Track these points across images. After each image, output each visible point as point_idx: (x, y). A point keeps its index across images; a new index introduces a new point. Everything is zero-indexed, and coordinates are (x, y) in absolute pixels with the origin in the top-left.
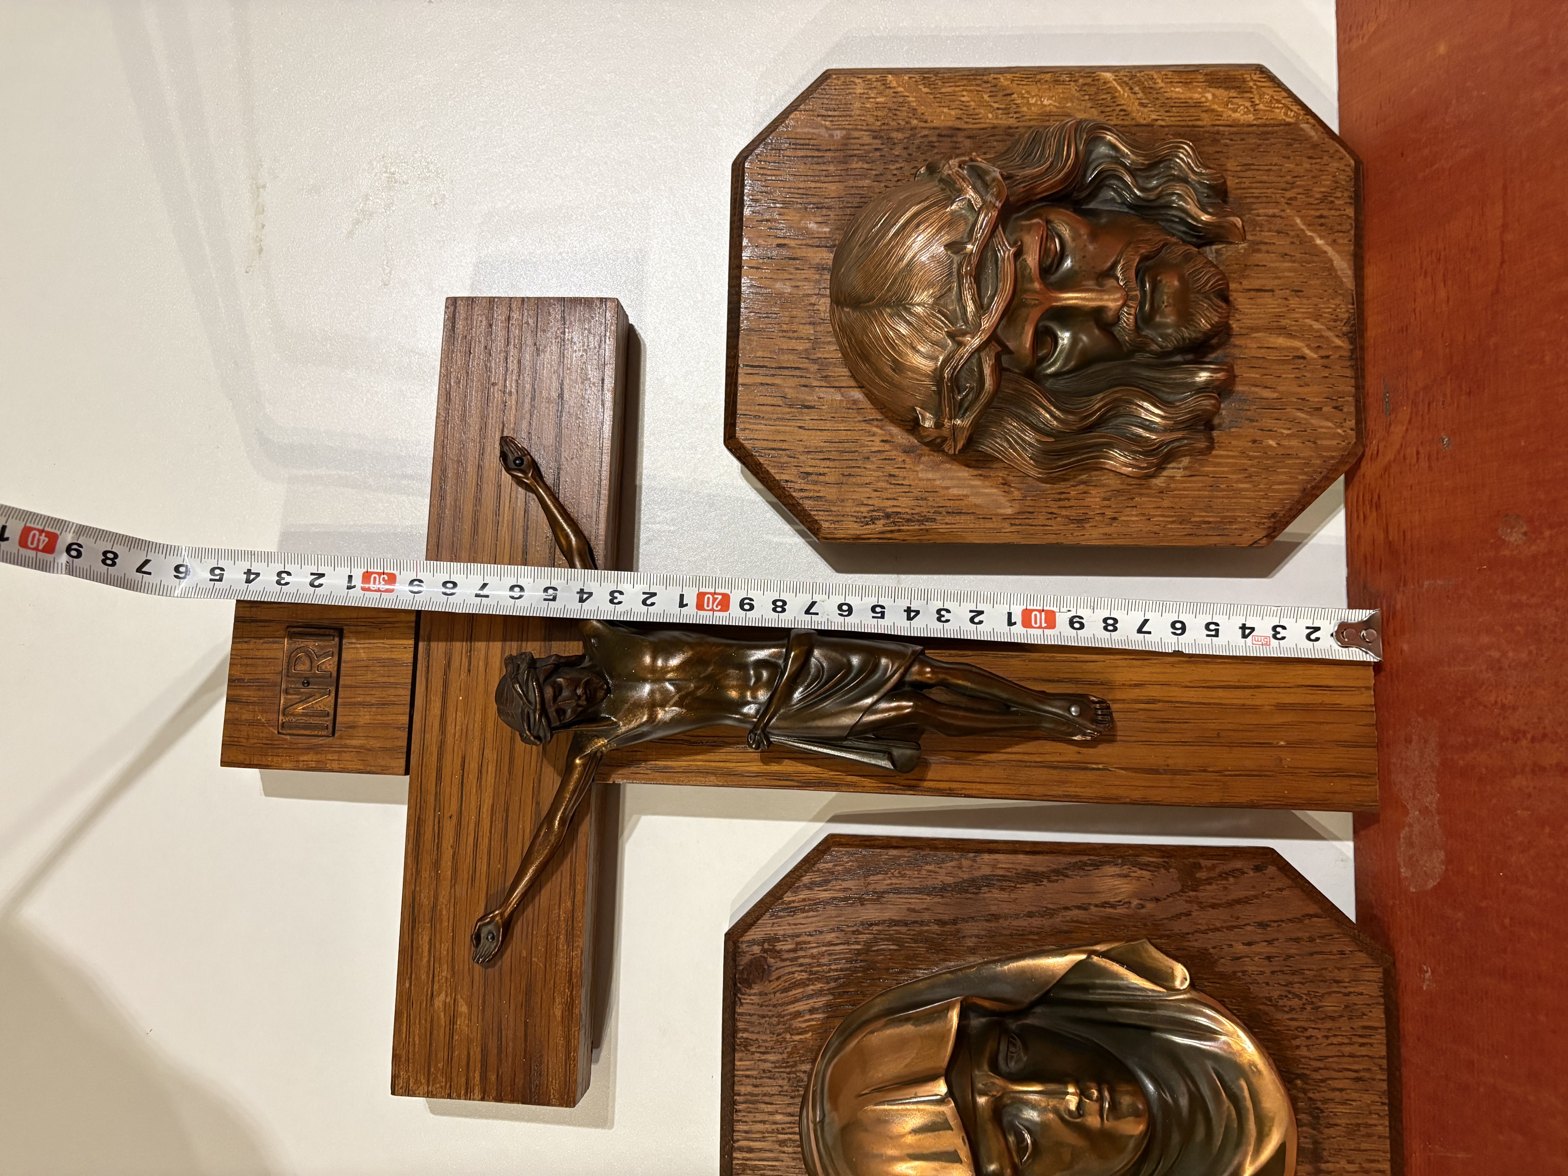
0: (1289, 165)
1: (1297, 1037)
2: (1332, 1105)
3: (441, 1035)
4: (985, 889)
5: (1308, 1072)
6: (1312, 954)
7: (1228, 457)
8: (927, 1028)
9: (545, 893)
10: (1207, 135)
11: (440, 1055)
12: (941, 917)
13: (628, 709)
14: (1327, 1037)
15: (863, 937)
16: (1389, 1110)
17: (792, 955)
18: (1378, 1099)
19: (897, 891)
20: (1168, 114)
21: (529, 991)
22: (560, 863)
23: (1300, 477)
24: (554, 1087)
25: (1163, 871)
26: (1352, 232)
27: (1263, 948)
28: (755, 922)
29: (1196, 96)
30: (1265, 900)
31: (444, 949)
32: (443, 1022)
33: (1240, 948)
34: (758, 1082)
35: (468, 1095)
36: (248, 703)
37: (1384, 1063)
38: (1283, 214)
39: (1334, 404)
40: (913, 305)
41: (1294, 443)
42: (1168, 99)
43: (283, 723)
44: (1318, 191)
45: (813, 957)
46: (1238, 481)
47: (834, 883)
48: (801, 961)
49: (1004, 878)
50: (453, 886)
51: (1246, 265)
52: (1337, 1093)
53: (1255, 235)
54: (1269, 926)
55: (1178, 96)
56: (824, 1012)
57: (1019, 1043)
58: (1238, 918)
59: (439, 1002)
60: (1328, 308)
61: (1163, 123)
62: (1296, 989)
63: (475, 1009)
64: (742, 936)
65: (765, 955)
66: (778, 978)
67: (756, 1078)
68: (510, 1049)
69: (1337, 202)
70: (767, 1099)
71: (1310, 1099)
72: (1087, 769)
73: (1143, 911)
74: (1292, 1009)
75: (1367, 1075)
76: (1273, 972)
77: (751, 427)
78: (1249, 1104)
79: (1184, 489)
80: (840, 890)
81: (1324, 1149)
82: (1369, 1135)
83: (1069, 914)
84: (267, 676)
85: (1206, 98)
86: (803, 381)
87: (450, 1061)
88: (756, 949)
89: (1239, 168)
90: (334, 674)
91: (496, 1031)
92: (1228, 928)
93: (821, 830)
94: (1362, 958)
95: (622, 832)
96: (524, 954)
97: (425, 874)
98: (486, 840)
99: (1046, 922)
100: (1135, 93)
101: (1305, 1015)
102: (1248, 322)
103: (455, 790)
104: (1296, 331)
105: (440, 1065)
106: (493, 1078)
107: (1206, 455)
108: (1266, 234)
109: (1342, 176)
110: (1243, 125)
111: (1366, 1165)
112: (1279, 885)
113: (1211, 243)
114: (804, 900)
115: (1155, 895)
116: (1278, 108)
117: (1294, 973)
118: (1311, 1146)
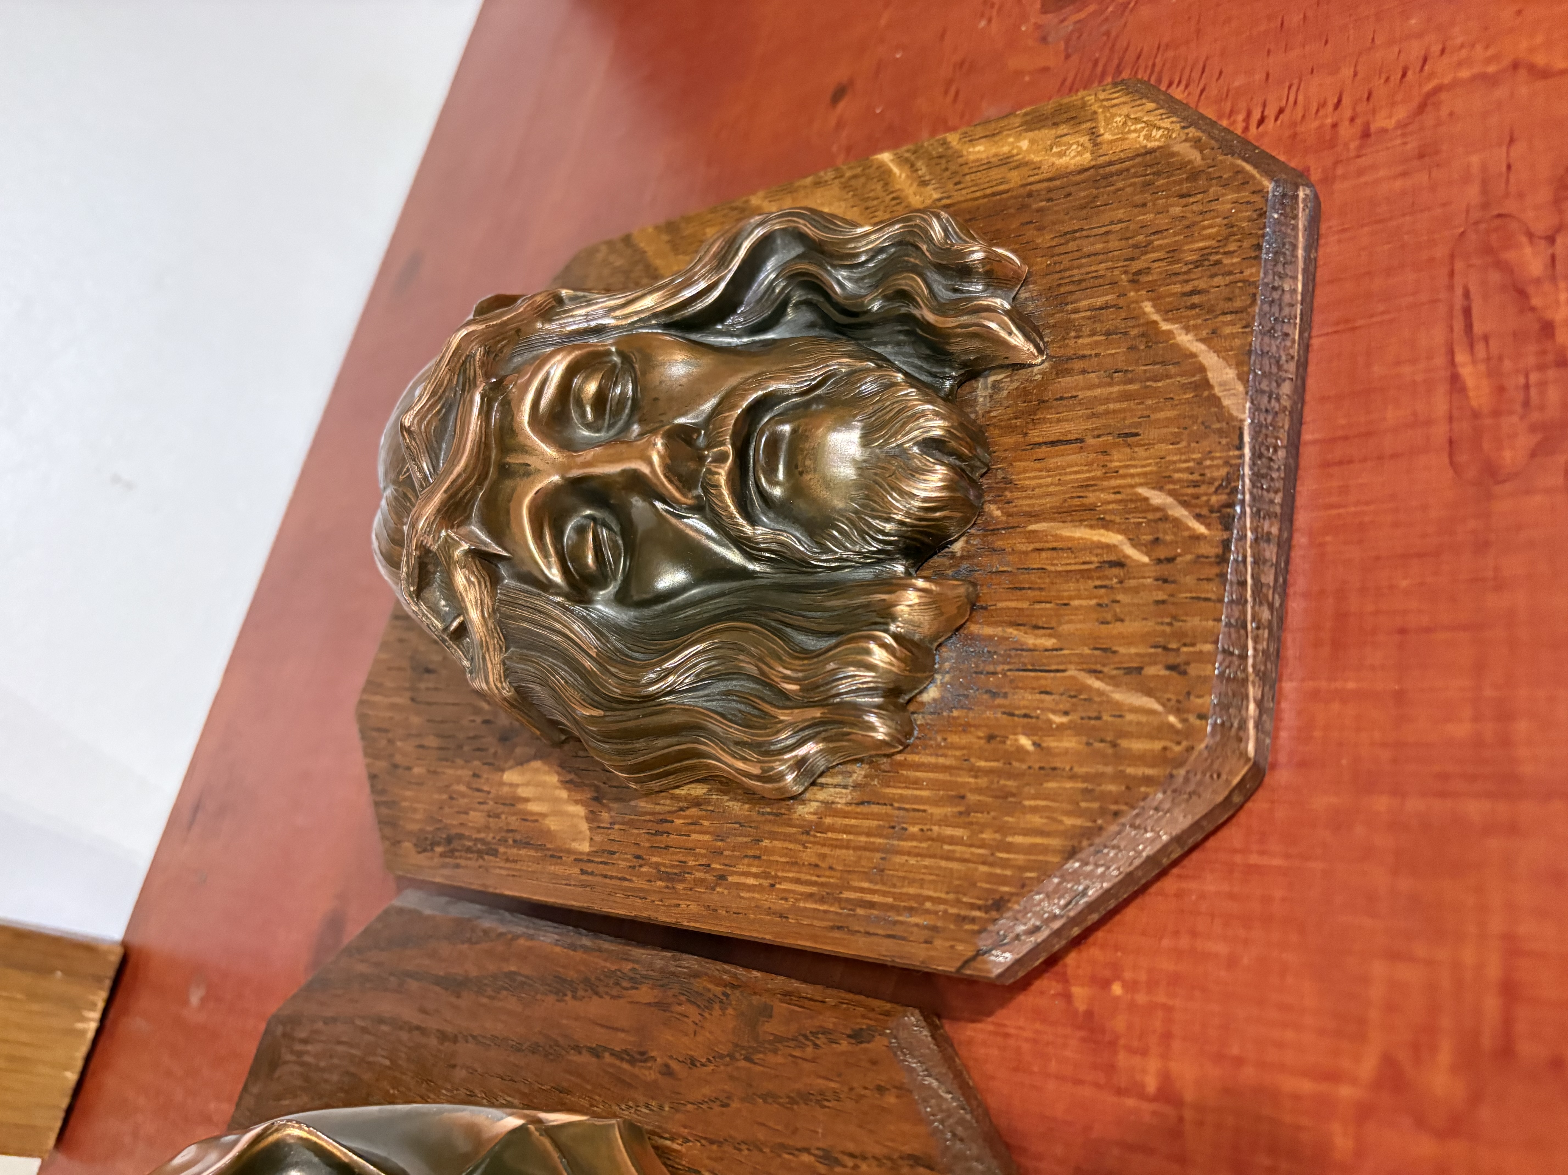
0: (1145, 217)
7: (935, 768)
20: (958, 187)
23: (1069, 821)
26: (1254, 310)
29: (1003, 149)
38: (1122, 302)
39: (1172, 659)
41: (1070, 743)
44: (1192, 250)
46: (944, 822)
51: (1041, 401)
55: (975, 157)
60: (1187, 460)
61: (948, 202)
69: (1228, 258)
79: (846, 830)
85: (1020, 148)
100: (916, 171)
102: (1024, 504)
104: (1112, 512)
108: (1087, 340)
109: (1242, 212)
110: (1072, 173)
116: (1135, 131)
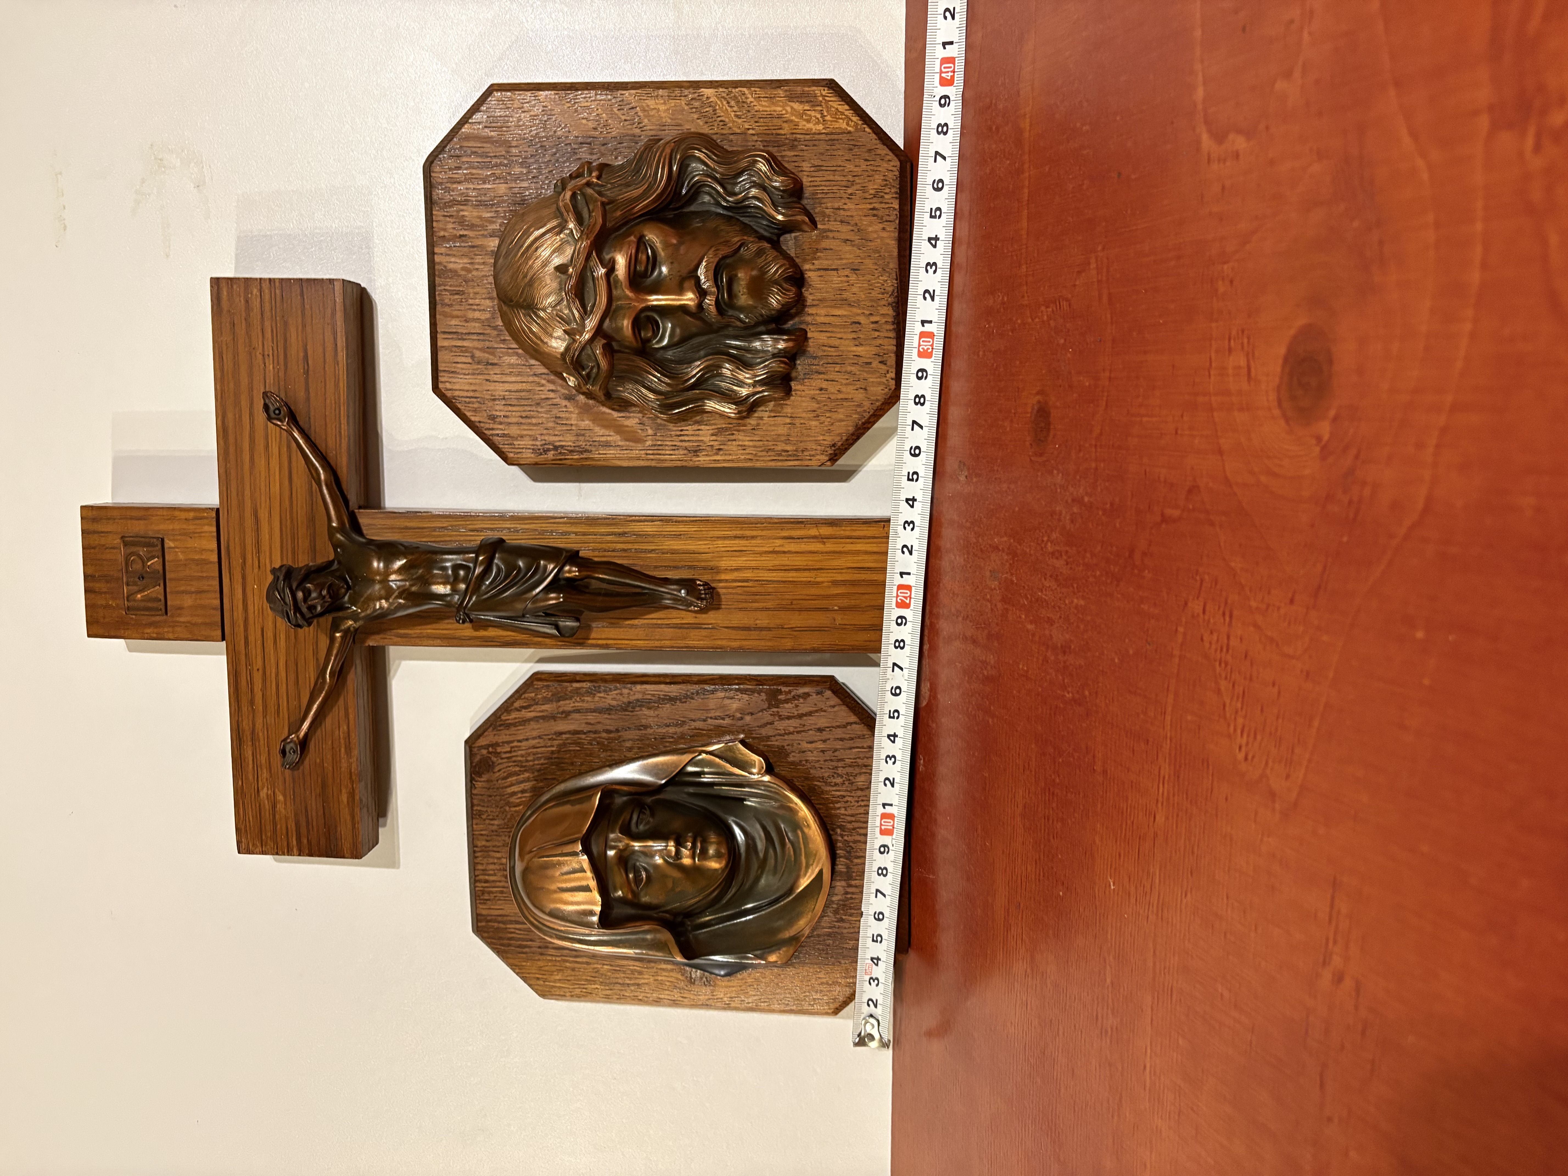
0: (850, 167)
1: (839, 802)
2: (859, 844)
3: (267, 815)
4: (638, 709)
5: (844, 824)
6: (851, 748)
7: (801, 401)
8: (577, 807)
9: (329, 721)
10: (787, 141)
11: (268, 828)
12: (608, 727)
13: (363, 602)
14: (858, 802)
15: (556, 743)
17: (508, 755)
19: (578, 711)
20: (757, 124)
21: (324, 786)
22: (337, 700)
23: (855, 416)
24: (346, 847)
25: (756, 695)
26: (897, 222)
27: (820, 745)
28: (483, 733)
29: (779, 109)
30: (823, 713)
31: (263, 759)
32: (267, 807)
33: (805, 746)
34: (489, 838)
35: (289, 853)
36: (101, 593)
38: (845, 207)
39: (881, 359)
40: (539, 309)
41: (850, 389)
42: (756, 111)
43: (128, 607)
44: (872, 188)
45: (522, 756)
46: (809, 419)
47: (536, 706)
48: (514, 759)
49: (649, 701)
50: (265, 716)
51: (817, 249)
52: (863, 836)
53: (825, 224)
54: (823, 730)
55: (765, 109)
56: (531, 792)
57: (648, 812)
58: (804, 725)
59: (263, 793)
60: (878, 283)
61: (753, 132)
62: (840, 771)
63: (288, 798)
64: (474, 743)
65: (490, 755)
66: (499, 771)
67: (487, 836)
68: (315, 824)
69: (886, 196)
70: (495, 849)
71: (845, 841)
72: (700, 628)
73: (742, 721)
74: (836, 784)
76: (825, 761)
77: (450, 380)
79: (770, 426)
80: (540, 711)
83: (694, 725)
84: (112, 573)
85: (787, 111)
86: (487, 344)
87: (275, 831)
88: (484, 752)
89: (812, 169)
90: (161, 572)
91: (304, 811)
92: (798, 732)
93: (531, 668)
95: (389, 673)
96: (318, 761)
97: (245, 709)
98: (284, 685)
99: (679, 730)
100: (731, 107)
101: (844, 788)
102: (818, 296)
103: (259, 650)
105: (269, 834)
106: (305, 841)
107: (785, 400)
108: (833, 223)
109: (890, 175)
110: (815, 134)
112: (832, 703)
113: (790, 232)
114: (515, 718)
115: (751, 711)
116: (841, 119)
117: (839, 760)
118: (845, 870)
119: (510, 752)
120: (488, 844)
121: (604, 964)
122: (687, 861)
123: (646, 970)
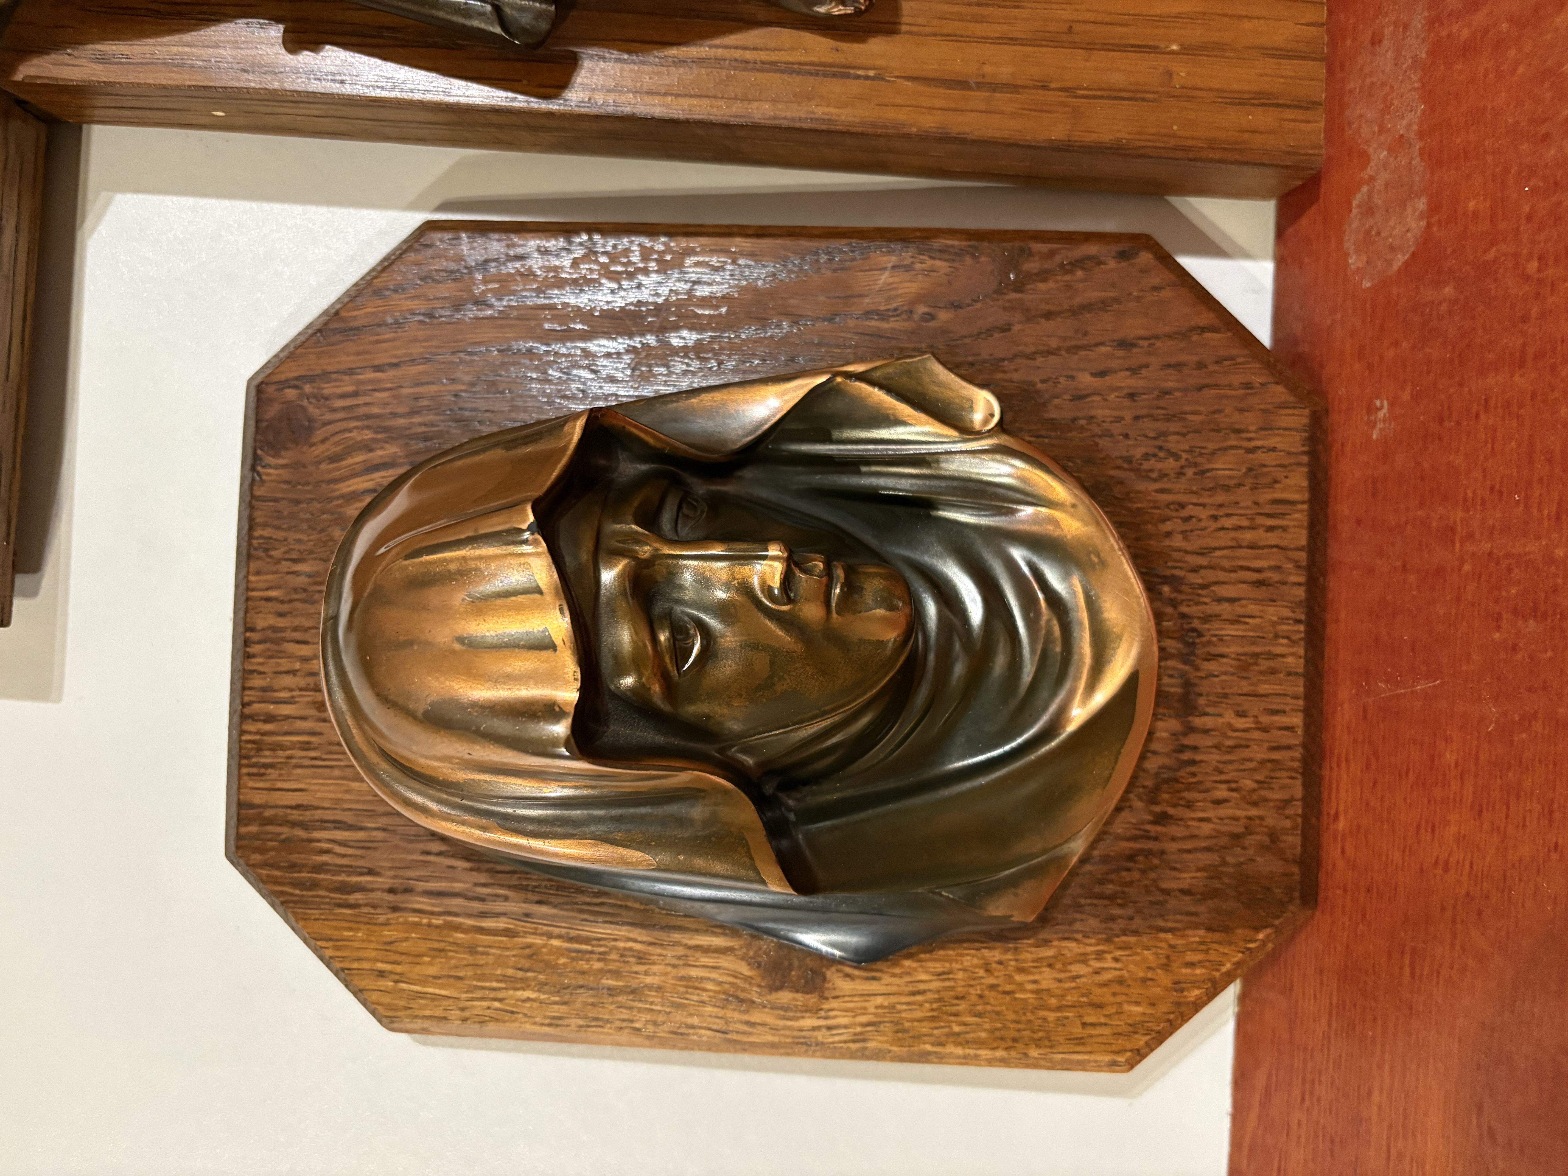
1: (1168, 519)
2: (1216, 625)
5: (1180, 573)
6: (1200, 388)
14: (1215, 518)
16: (1306, 632)
17: (348, 402)
18: (1289, 614)
25: (968, 260)
27: (1124, 381)
30: (1132, 304)
33: (1086, 380)
34: (285, 608)
37: (1302, 556)
45: (383, 404)
48: (363, 411)
52: (1226, 606)
54: (1133, 345)
58: (1086, 334)
62: (1173, 442)
65: (306, 403)
66: (325, 440)
67: (282, 602)
70: (297, 635)
71: (1184, 616)
72: (847, 76)
73: (932, 324)
74: (1163, 476)
75: (1274, 576)
76: (1136, 418)
78: (1084, 616)
81: (1200, 695)
82: (1273, 672)
92: (1069, 350)
94: (1279, 392)
95: (83, 221)
101: (1182, 484)
111: (1266, 719)
112: (1156, 281)
114: (377, 314)
115: (953, 298)
117: (1169, 418)
118: (1179, 690)
119: (356, 394)
120: (281, 623)
121: (550, 936)
122: (812, 611)
123: (659, 951)
